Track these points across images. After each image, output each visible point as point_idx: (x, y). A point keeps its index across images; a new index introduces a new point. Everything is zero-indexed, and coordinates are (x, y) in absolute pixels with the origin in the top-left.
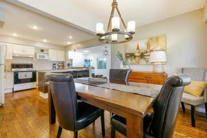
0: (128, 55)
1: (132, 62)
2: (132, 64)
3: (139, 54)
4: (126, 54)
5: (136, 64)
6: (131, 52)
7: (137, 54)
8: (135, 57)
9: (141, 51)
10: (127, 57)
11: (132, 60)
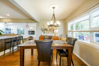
0: (45, 29)
1: (46, 32)
2: (46, 33)
3: (49, 29)
4: (44, 29)
5: (48, 33)
6: (46, 28)
7: (48, 29)
8: (48, 30)
9: (50, 28)
10: (44, 30)
11: (46, 31)
